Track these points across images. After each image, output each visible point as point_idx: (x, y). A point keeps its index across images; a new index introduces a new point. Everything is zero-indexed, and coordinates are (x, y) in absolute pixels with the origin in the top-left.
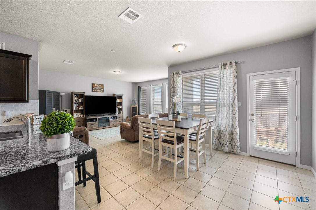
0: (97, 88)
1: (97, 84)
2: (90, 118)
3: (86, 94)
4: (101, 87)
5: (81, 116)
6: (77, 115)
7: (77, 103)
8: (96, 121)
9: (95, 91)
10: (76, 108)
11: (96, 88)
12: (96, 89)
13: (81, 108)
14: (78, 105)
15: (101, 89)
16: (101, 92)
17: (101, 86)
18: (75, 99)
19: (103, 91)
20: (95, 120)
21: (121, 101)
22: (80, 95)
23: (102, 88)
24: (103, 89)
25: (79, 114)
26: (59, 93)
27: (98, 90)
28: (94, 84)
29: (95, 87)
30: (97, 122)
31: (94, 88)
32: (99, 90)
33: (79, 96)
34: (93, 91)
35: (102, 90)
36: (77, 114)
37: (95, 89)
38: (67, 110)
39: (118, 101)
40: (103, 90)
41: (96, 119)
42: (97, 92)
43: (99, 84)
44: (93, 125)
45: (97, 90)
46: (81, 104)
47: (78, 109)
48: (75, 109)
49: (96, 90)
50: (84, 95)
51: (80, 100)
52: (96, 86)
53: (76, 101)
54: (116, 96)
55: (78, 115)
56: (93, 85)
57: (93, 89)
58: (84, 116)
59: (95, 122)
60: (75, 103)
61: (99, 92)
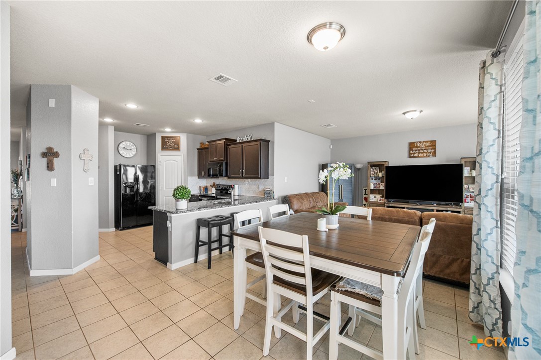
0: (419, 150)
1: (420, 142)
3: (391, 164)
4: (428, 146)
5: (380, 200)
6: (375, 197)
9: (414, 157)
10: (375, 187)
11: (416, 150)
12: (418, 152)
14: (379, 181)
15: (429, 151)
16: (429, 156)
17: (428, 144)
18: (373, 172)
19: (434, 154)
23: (432, 149)
24: (435, 149)
25: (379, 197)
27: (421, 153)
28: (413, 143)
29: (414, 149)
31: (413, 151)
32: (425, 152)
34: (410, 157)
35: (430, 153)
37: (414, 152)
40: (435, 152)
42: (418, 157)
43: (424, 142)
45: (419, 153)
47: (378, 187)
48: (372, 187)
49: (416, 155)
50: (385, 165)
51: (380, 175)
52: (417, 147)
53: (375, 176)
54: (463, 162)
55: (377, 198)
56: (412, 146)
57: (410, 154)
58: (386, 200)
61: (425, 157)
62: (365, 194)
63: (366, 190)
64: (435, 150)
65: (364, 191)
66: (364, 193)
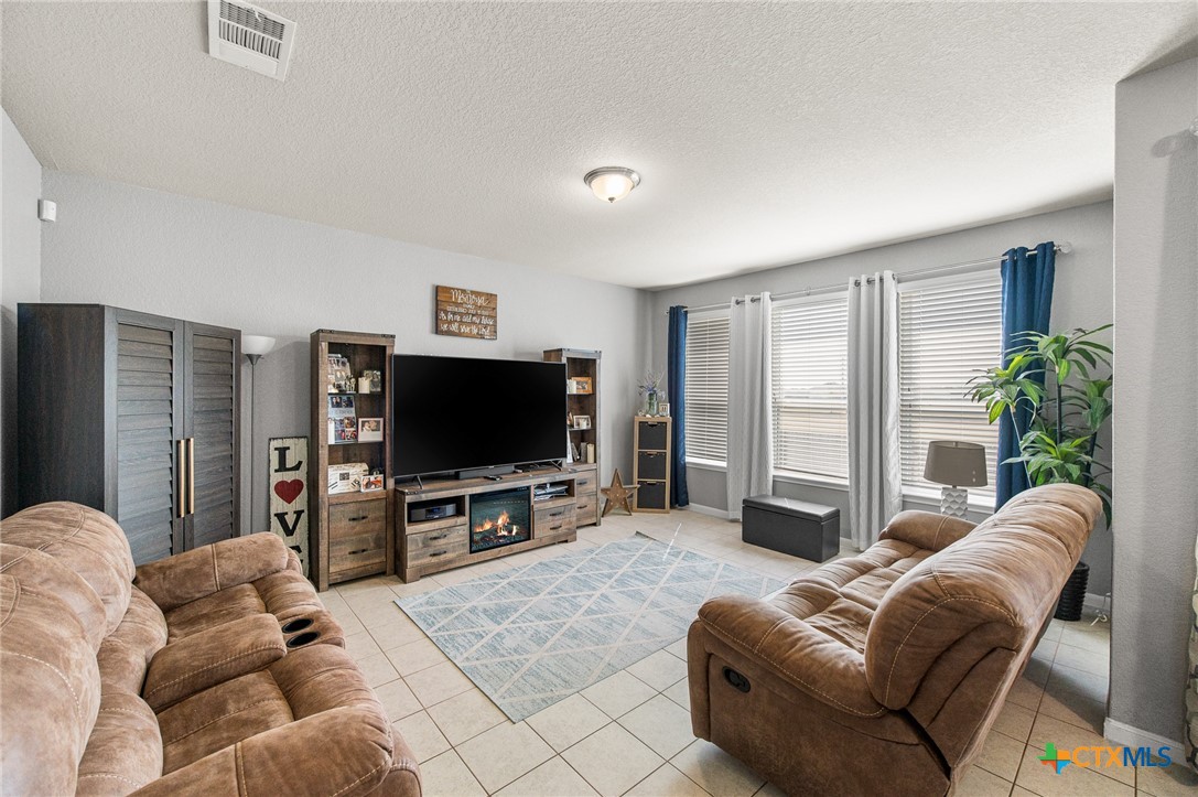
0: (461, 314)
1: (464, 291)
2: (424, 497)
3: (401, 348)
4: (481, 307)
5: (368, 485)
6: (344, 477)
7: (349, 404)
8: (459, 512)
9: (449, 333)
10: (340, 434)
11: (454, 314)
12: (458, 318)
13: (369, 434)
14: (351, 412)
15: (485, 321)
16: (482, 337)
17: (481, 301)
18: (334, 374)
19: (494, 332)
20: (450, 509)
21: (588, 389)
22: (367, 354)
23: (489, 317)
24: (495, 318)
25: (358, 471)
26: (233, 337)
27: (468, 324)
28: (448, 290)
29: (449, 308)
30: (465, 519)
31: (446, 312)
32: (474, 323)
33: (360, 359)
34: (437, 331)
35: (486, 327)
36: (346, 468)
37: (450, 316)
38: (287, 443)
39: (573, 386)
40: (495, 325)
41: (458, 501)
42: (459, 334)
43: (473, 292)
44: (442, 541)
45: (461, 322)
46: (370, 406)
47: (356, 436)
48: (332, 441)
49: (454, 327)
50: (388, 352)
51: (365, 386)
52: (457, 304)
53: (342, 392)
54: (564, 361)
55: (352, 479)
56: (442, 297)
57: (437, 321)
58: (391, 483)
59: (451, 522)
60: (338, 405)
61: (473, 337)
62: (282, 467)
63: (282, 452)
64: (495, 322)
65: (275, 456)
66: (275, 464)
